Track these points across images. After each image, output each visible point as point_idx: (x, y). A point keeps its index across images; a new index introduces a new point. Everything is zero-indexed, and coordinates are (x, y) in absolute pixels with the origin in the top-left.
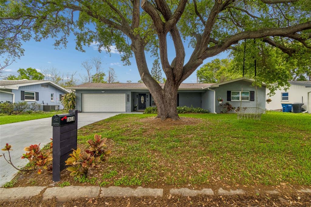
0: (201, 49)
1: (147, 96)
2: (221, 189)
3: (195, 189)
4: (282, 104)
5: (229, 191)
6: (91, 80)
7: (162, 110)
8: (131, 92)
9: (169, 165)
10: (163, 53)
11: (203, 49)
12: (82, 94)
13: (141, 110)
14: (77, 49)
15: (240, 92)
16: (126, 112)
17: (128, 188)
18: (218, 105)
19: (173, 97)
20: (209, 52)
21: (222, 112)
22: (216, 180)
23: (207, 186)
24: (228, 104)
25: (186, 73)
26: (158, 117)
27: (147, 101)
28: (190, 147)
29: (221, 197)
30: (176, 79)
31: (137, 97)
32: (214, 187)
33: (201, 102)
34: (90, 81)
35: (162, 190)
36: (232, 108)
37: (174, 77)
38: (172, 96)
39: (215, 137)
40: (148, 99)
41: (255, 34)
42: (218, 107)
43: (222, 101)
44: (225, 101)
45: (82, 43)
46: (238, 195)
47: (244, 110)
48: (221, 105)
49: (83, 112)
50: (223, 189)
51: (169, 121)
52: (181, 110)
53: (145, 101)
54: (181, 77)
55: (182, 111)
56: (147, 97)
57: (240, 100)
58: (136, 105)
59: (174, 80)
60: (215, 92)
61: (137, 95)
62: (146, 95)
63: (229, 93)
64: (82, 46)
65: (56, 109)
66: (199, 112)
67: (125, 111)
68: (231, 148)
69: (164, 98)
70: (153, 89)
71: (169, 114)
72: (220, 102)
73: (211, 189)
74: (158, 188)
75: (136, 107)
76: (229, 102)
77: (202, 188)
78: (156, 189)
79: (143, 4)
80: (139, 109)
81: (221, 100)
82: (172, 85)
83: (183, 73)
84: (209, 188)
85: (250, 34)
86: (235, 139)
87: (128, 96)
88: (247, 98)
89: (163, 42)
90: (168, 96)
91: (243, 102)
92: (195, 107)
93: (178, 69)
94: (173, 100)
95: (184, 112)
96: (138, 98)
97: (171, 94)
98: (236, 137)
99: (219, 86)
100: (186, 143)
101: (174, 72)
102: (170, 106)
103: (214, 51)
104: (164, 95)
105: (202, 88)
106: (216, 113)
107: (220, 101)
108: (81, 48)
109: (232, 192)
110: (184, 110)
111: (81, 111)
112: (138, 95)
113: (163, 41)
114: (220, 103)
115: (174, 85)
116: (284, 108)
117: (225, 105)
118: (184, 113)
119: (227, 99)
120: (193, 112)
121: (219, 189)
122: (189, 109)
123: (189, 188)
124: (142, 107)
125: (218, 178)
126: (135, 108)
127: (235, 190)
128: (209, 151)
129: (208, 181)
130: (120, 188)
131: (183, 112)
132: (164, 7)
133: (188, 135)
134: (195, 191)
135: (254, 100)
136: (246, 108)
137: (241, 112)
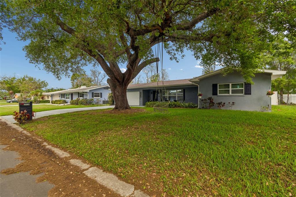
1: (159, 92)
8: (143, 90)
15: (230, 85)
16: (140, 105)
21: (203, 108)
24: (211, 99)
27: (158, 97)
44: (210, 96)
56: (159, 94)
57: (231, 94)
60: (199, 86)
63: (215, 87)
72: (199, 97)
88: (241, 91)
91: (234, 96)
112: (152, 92)
119: (213, 93)
135: (250, 94)
136: (233, 103)
137: (227, 108)
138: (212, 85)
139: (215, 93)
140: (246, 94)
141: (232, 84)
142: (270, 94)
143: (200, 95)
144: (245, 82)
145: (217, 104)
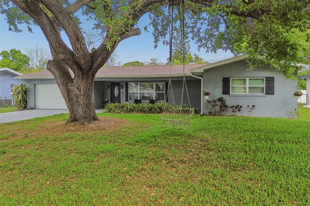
1: (122, 86)
12: (35, 85)
14: (10, 29)
15: (247, 79)
19: (82, 93)
21: (210, 113)
27: (121, 93)
36: (227, 107)
38: (80, 91)
40: (123, 90)
44: (218, 95)
49: (37, 109)
56: (122, 88)
60: (202, 80)
62: (121, 84)
63: (226, 81)
65: (12, 104)
71: (77, 116)
75: (106, 102)
76: (226, 97)
88: (261, 90)
90: (73, 92)
91: (252, 96)
94: (82, 97)
96: (110, 89)
108: (16, 28)
111: (33, 107)
112: (109, 84)
115: (83, 76)
119: (223, 92)
135: (273, 94)
136: (253, 106)
137: (245, 113)
138: (222, 79)
139: (226, 91)
140: (267, 93)
141: (249, 79)
142: (298, 95)
143: (207, 94)
144: (266, 77)
145: (231, 107)
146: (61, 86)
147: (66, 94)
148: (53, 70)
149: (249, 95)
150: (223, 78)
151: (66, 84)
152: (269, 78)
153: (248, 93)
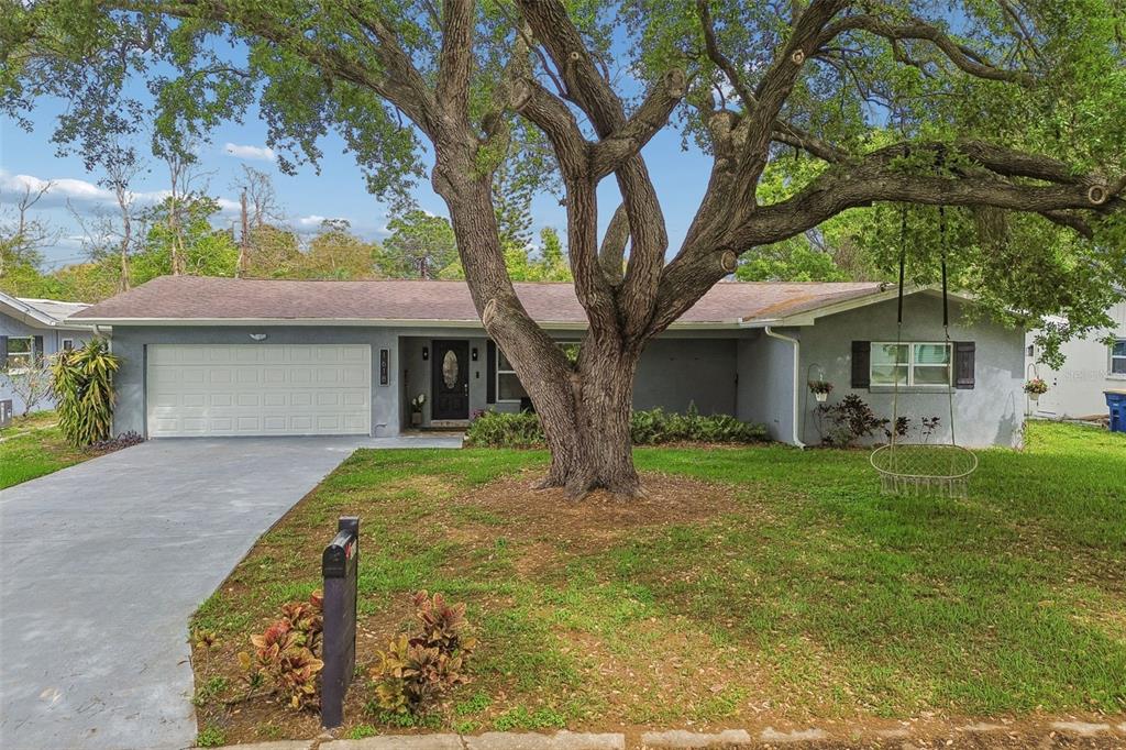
0: (730, 215)
1: (475, 351)
2: (770, 729)
3: (704, 732)
4: (1107, 394)
5: (788, 734)
6: (133, 234)
7: (571, 457)
8: (400, 337)
9: (631, 674)
10: (583, 240)
11: (738, 215)
12: (145, 346)
13: (444, 423)
15: (911, 347)
16: (375, 434)
17: (532, 734)
18: (813, 406)
19: (616, 402)
20: (760, 225)
21: (828, 442)
22: (758, 710)
23: (734, 723)
24: (853, 403)
25: (670, 305)
26: (554, 484)
27: (472, 375)
28: (688, 618)
29: (767, 746)
30: (629, 329)
31: (426, 358)
32: (751, 726)
33: (736, 382)
34: (128, 238)
35: (622, 736)
36: (875, 424)
37: (620, 324)
38: (611, 399)
39: (774, 578)
40: (479, 366)
41: (925, 191)
42: (811, 416)
43: (827, 391)
44: (843, 389)
45: (180, 123)
46: (810, 742)
47: (927, 429)
48: (823, 408)
50: (775, 729)
51: (601, 501)
52: (642, 428)
53: (463, 376)
54: (647, 321)
55: (647, 434)
56: (475, 359)
57: (912, 382)
58: (421, 400)
59: (621, 334)
60: (796, 347)
61: (425, 350)
62: (471, 348)
63: (860, 352)
64: (179, 134)
66: (723, 438)
67: (367, 430)
68: (817, 619)
69: (578, 404)
70: (535, 368)
71: (602, 473)
72: (821, 398)
73: (743, 731)
74: (609, 732)
75: (418, 408)
76: (861, 394)
77: (722, 729)
78: (605, 735)
79: (521, 100)
80: (433, 418)
81: (824, 388)
82: (611, 355)
83: (656, 306)
84: (739, 728)
85: (909, 188)
86: (842, 583)
87: (384, 355)
88: (943, 376)
89: (584, 208)
90: (594, 400)
91: (922, 391)
92: (704, 413)
93: (637, 297)
94: (614, 416)
95: (656, 439)
96: (429, 362)
97: (608, 390)
98: (844, 578)
99: (817, 320)
100: (677, 603)
101: (621, 306)
102: (604, 439)
103: (782, 223)
104: (578, 396)
105: (740, 320)
106: (802, 445)
107: (821, 391)
109: (796, 736)
110: (656, 427)
112: (430, 348)
113: (583, 204)
114: (818, 399)
115: (621, 354)
116: (1115, 412)
117: (842, 409)
118: (657, 442)
119: (853, 380)
120: (694, 436)
121: (763, 730)
122: (676, 422)
123: (689, 729)
124: (450, 405)
125: (766, 705)
126: (415, 415)
127: (804, 730)
128: (748, 631)
129: (738, 712)
130: (512, 736)
131: (653, 437)
132: (592, 96)
133: (682, 569)
134: (705, 736)
135: (972, 386)
136: (935, 419)
137: (913, 438)
138: (850, 344)
139: (860, 376)
140: (958, 385)
141: (915, 347)
144: (954, 342)
146: (542, 382)
147: (559, 406)
148: (513, 331)
149: (914, 388)
150: (854, 342)
151: (558, 375)
152: (962, 344)
153: (911, 384)
